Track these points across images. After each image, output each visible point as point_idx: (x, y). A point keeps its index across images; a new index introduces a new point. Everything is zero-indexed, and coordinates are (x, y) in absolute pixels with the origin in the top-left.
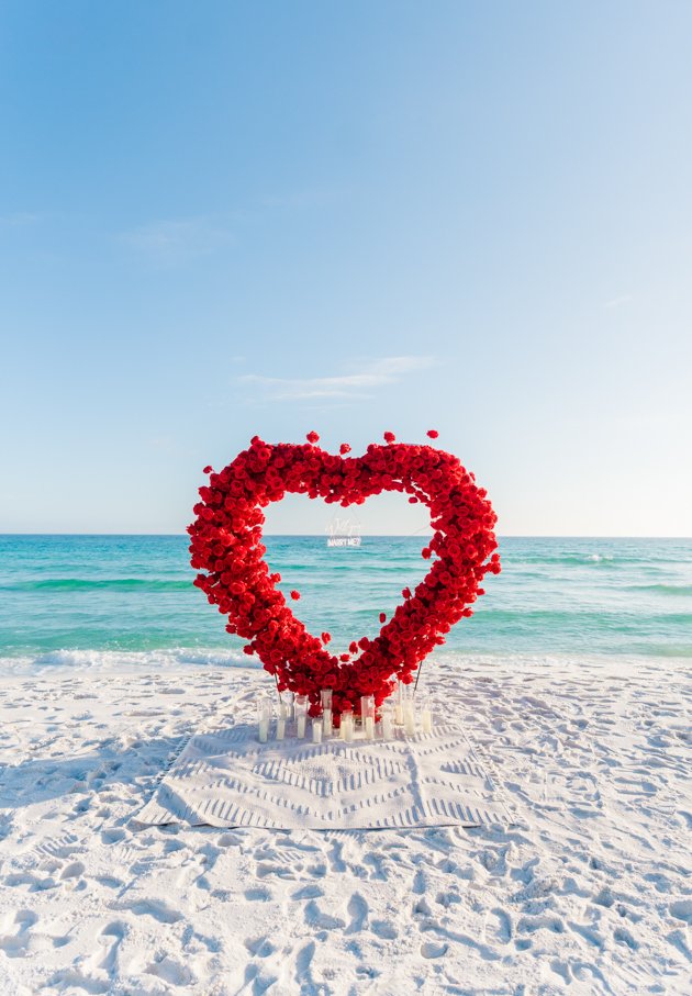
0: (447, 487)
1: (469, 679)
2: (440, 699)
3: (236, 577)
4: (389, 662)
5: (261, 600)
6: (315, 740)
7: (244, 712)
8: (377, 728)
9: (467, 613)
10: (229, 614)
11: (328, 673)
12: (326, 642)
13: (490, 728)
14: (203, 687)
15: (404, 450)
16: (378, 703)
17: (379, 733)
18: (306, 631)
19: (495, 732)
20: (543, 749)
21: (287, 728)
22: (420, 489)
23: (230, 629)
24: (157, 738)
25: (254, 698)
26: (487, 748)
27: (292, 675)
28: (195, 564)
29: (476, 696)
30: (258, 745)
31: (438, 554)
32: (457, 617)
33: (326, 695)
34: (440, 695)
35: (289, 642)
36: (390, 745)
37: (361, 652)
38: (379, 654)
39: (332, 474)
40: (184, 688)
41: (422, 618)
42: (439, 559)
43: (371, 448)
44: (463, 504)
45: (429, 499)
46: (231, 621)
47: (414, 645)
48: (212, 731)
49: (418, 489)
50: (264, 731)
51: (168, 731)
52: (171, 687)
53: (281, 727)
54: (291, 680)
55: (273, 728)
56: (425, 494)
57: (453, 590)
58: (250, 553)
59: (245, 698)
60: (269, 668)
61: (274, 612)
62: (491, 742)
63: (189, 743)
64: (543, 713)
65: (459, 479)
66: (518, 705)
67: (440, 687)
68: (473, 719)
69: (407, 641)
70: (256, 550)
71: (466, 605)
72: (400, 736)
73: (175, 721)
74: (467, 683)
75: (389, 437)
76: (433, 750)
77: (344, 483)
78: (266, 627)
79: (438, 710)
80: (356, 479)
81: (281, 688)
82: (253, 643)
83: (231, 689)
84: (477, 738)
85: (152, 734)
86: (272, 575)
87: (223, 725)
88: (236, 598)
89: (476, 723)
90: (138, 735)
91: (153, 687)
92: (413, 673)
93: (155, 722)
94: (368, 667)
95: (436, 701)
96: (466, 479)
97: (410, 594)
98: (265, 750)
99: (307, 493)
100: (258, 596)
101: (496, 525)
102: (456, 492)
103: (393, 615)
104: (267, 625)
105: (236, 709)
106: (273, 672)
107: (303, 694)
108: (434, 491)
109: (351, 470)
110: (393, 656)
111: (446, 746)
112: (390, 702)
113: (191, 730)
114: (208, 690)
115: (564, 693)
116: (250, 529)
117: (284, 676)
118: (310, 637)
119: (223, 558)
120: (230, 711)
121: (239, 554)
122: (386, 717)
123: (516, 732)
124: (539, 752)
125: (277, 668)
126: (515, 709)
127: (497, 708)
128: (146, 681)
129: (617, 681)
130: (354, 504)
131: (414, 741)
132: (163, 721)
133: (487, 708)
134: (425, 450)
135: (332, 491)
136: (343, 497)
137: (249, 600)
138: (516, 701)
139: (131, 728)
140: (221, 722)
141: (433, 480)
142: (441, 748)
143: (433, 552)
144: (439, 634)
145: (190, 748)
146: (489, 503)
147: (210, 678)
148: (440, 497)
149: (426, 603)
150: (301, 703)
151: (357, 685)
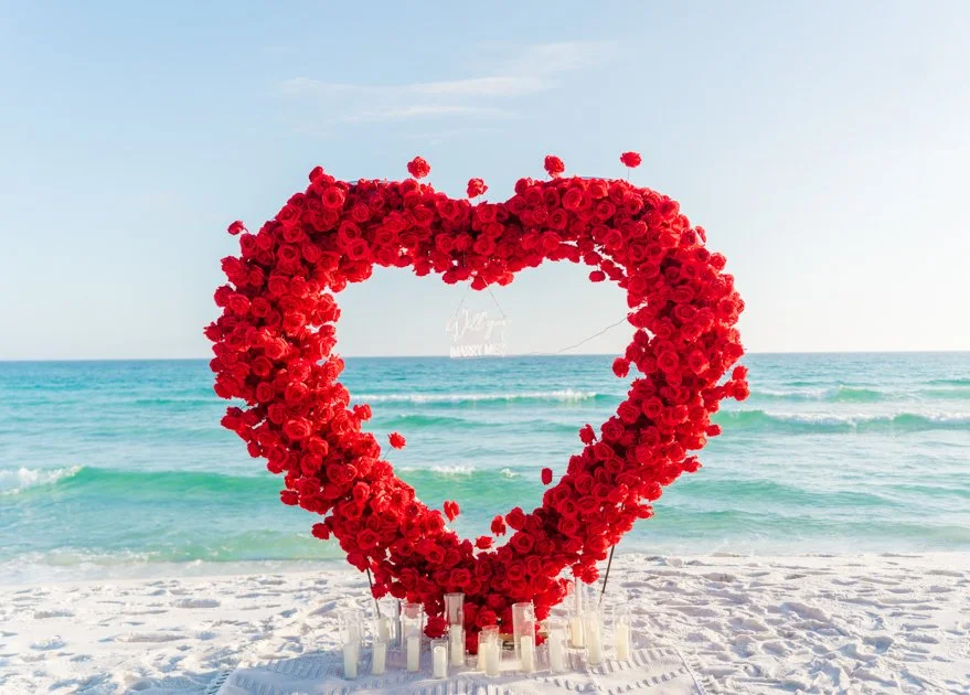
0: (655, 251)
1: (694, 577)
2: (645, 608)
3: (295, 412)
4: (558, 548)
5: (339, 450)
6: (436, 673)
7: (318, 632)
8: (539, 654)
9: (691, 466)
10: (285, 473)
11: (457, 566)
12: (451, 518)
13: (728, 652)
14: (249, 596)
15: (580, 187)
16: (541, 614)
17: (543, 662)
18: (416, 499)
19: (735, 657)
20: (816, 682)
21: (389, 654)
22: (610, 258)
23: (288, 499)
24: (173, 675)
25: (334, 611)
26: (723, 682)
27: (397, 571)
28: (223, 390)
29: (705, 603)
30: (343, 683)
31: (641, 368)
32: (673, 473)
33: (454, 603)
34: (646, 602)
35: (390, 518)
36: (561, 679)
37: (511, 532)
38: (542, 534)
39: (455, 233)
40: (218, 598)
41: (614, 476)
42: (643, 376)
43: (522, 186)
44: (684, 282)
45: (625, 273)
46: (288, 485)
47: (600, 520)
48: (266, 662)
49: (604, 257)
50: (351, 662)
51: (192, 664)
52: (197, 596)
53: (380, 654)
54: (394, 580)
55: (367, 656)
56: (617, 265)
57: (668, 428)
58: (316, 371)
59: (321, 612)
60: (357, 560)
61: (361, 468)
62: (729, 672)
63: (228, 681)
64: (817, 628)
65: (676, 236)
66: (776, 616)
67: (645, 589)
68: (701, 638)
69: (589, 512)
70: (326, 365)
71: (689, 453)
72: (578, 665)
73: (204, 648)
74: (691, 582)
75: (553, 164)
76: (634, 686)
77: (476, 248)
78: (349, 493)
79: (642, 624)
80: (497, 240)
81: (378, 592)
82: (327, 520)
83: (296, 598)
84: (706, 667)
85: (165, 669)
86: (356, 408)
87: (285, 652)
88: (296, 446)
89: (705, 644)
90: (142, 671)
91: (168, 597)
92: (600, 565)
93: (170, 650)
94: (522, 557)
95: (639, 612)
96: (689, 237)
97: (593, 437)
98: (353, 689)
99: (412, 267)
100: (333, 442)
101: (741, 316)
102: (671, 262)
103: (564, 472)
104: (350, 491)
105: (306, 629)
106: (363, 566)
107: (414, 600)
108: (633, 259)
109: (488, 224)
110: (565, 538)
111: (655, 680)
112: (561, 614)
113: (230, 662)
114: (259, 601)
115: (853, 596)
116: (314, 329)
117: (383, 572)
118: (425, 509)
119: (270, 379)
120: (295, 631)
121: (298, 373)
122: (555, 637)
123: (771, 657)
124: (808, 686)
125: (371, 560)
126: (770, 622)
127: (740, 621)
128: (154, 589)
129: (946, 577)
130: (495, 285)
131: (601, 671)
132: (184, 648)
133: (724, 621)
134: (618, 188)
135: (455, 263)
136: (475, 273)
137: (318, 449)
138: (772, 609)
139: (131, 660)
140: (281, 649)
141: (631, 240)
142: (646, 682)
143: (633, 365)
144: (644, 501)
145: (229, 688)
146: (729, 279)
147: (262, 583)
148: (643, 270)
149: (620, 450)
150: (413, 616)
151: (505, 585)
